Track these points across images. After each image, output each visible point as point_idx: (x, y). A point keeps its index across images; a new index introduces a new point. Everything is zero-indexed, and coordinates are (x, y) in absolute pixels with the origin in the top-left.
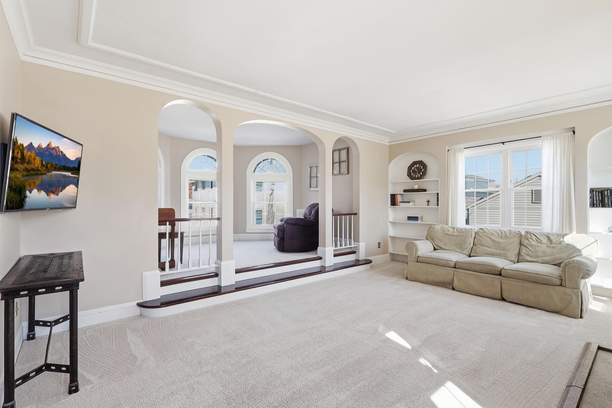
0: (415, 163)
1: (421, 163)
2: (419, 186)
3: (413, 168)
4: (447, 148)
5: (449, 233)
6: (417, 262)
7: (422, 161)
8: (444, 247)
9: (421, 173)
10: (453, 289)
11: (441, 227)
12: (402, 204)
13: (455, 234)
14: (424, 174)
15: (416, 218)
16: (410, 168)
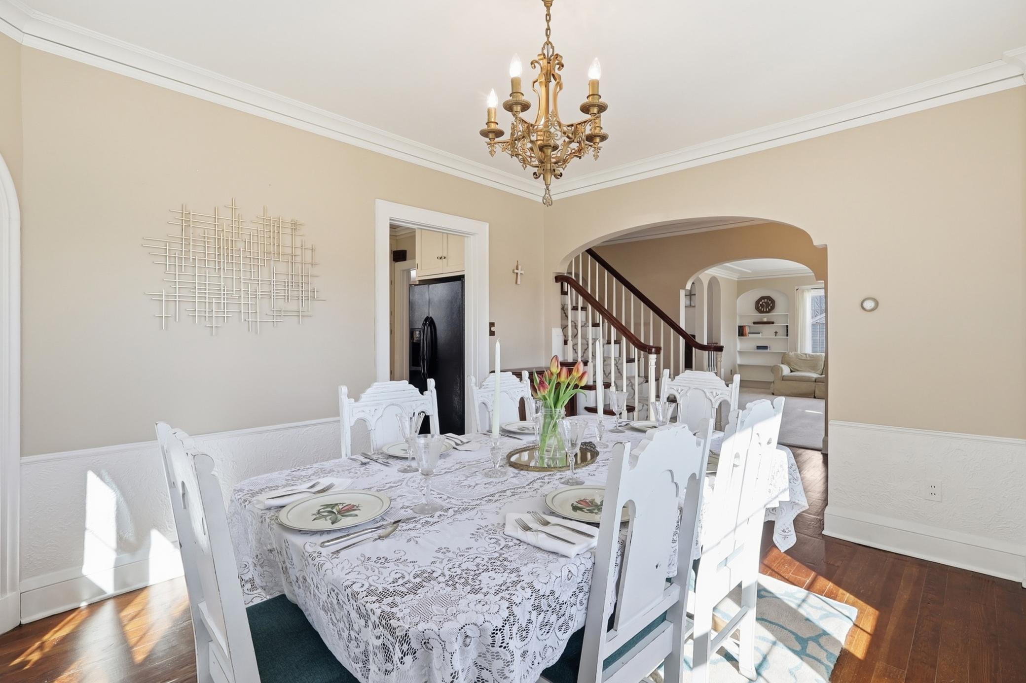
0: (763, 298)
1: (769, 298)
2: (767, 319)
3: (761, 303)
4: (796, 288)
5: (803, 358)
6: (783, 380)
7: (769, 297)
8: (799, 369)
9: (770, 308)
10: (815, 397)
11: (795, 354)
12: (751, 336)
13: (809, 359)
14: (773, 308)
15: (765, 348)
16: (757, 302)
